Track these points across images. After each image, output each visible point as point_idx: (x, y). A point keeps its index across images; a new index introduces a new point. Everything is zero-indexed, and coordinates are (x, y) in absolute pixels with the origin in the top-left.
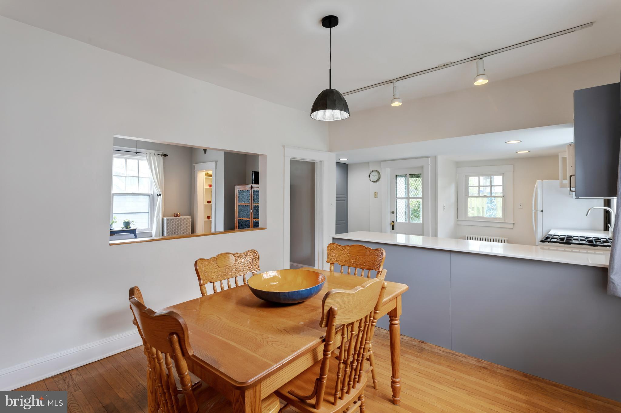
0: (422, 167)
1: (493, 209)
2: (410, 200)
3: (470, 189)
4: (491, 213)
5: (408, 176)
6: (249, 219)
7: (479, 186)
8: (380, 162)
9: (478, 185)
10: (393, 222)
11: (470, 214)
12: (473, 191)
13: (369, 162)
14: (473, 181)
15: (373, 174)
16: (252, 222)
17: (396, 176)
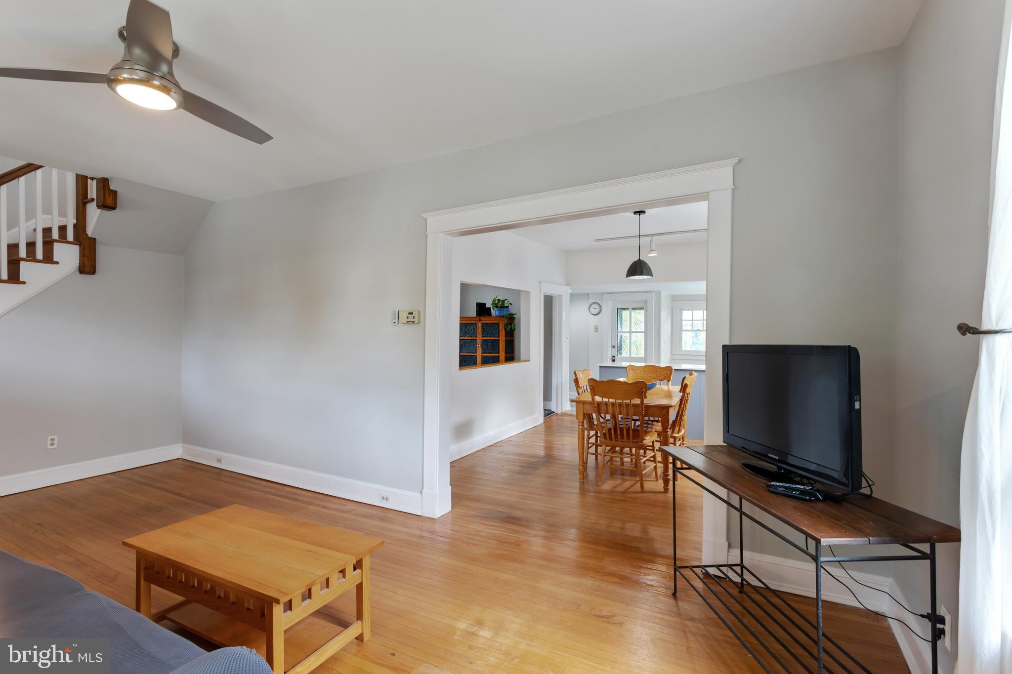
0: (646, 301)
1: (698, 344)
2: (632, 334)
3: (684, 323)
4: (696, 348)
5: (630, 308)
6: (476, 355)
7: (693, 320)
8: (602, 294)
9: (691, 319)
10: (614, 356)
11: (684, 348)
12: (686, 325)
13: (588, 294)
14: (687, 315)
15: (594, 306)
16: (480, 358)
17: (618, 309)
